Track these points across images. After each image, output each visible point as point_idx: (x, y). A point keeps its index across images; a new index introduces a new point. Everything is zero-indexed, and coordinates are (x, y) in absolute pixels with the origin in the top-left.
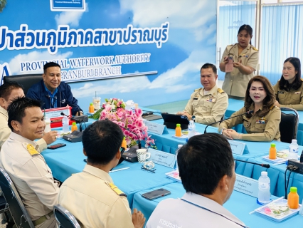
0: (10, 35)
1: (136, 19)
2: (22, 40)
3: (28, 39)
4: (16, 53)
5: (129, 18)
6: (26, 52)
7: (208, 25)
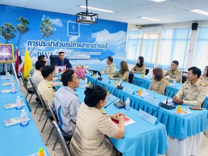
0: (54, 43)
1: (96, 41)
2: (57, 44)
3: (59, 44)
4: (55, 48)
5: (94, 40)
6: (58, 48)
7: (122, 44)
